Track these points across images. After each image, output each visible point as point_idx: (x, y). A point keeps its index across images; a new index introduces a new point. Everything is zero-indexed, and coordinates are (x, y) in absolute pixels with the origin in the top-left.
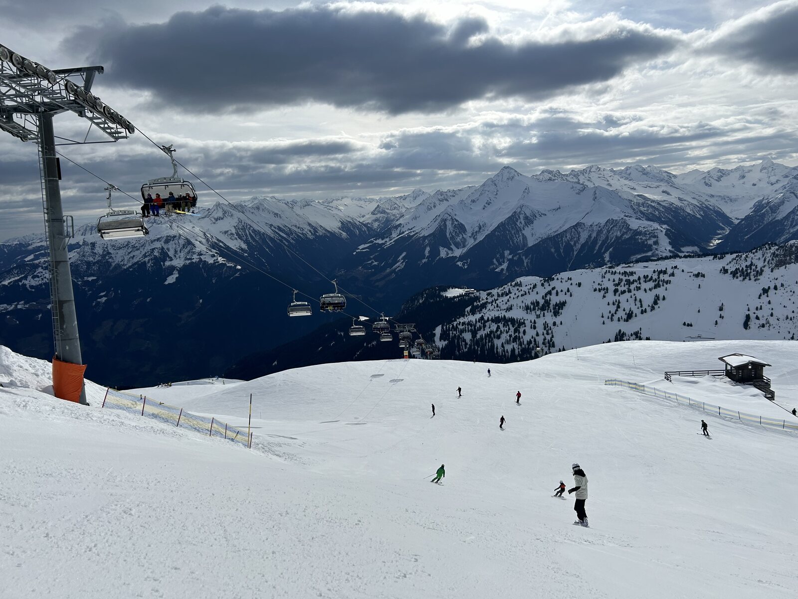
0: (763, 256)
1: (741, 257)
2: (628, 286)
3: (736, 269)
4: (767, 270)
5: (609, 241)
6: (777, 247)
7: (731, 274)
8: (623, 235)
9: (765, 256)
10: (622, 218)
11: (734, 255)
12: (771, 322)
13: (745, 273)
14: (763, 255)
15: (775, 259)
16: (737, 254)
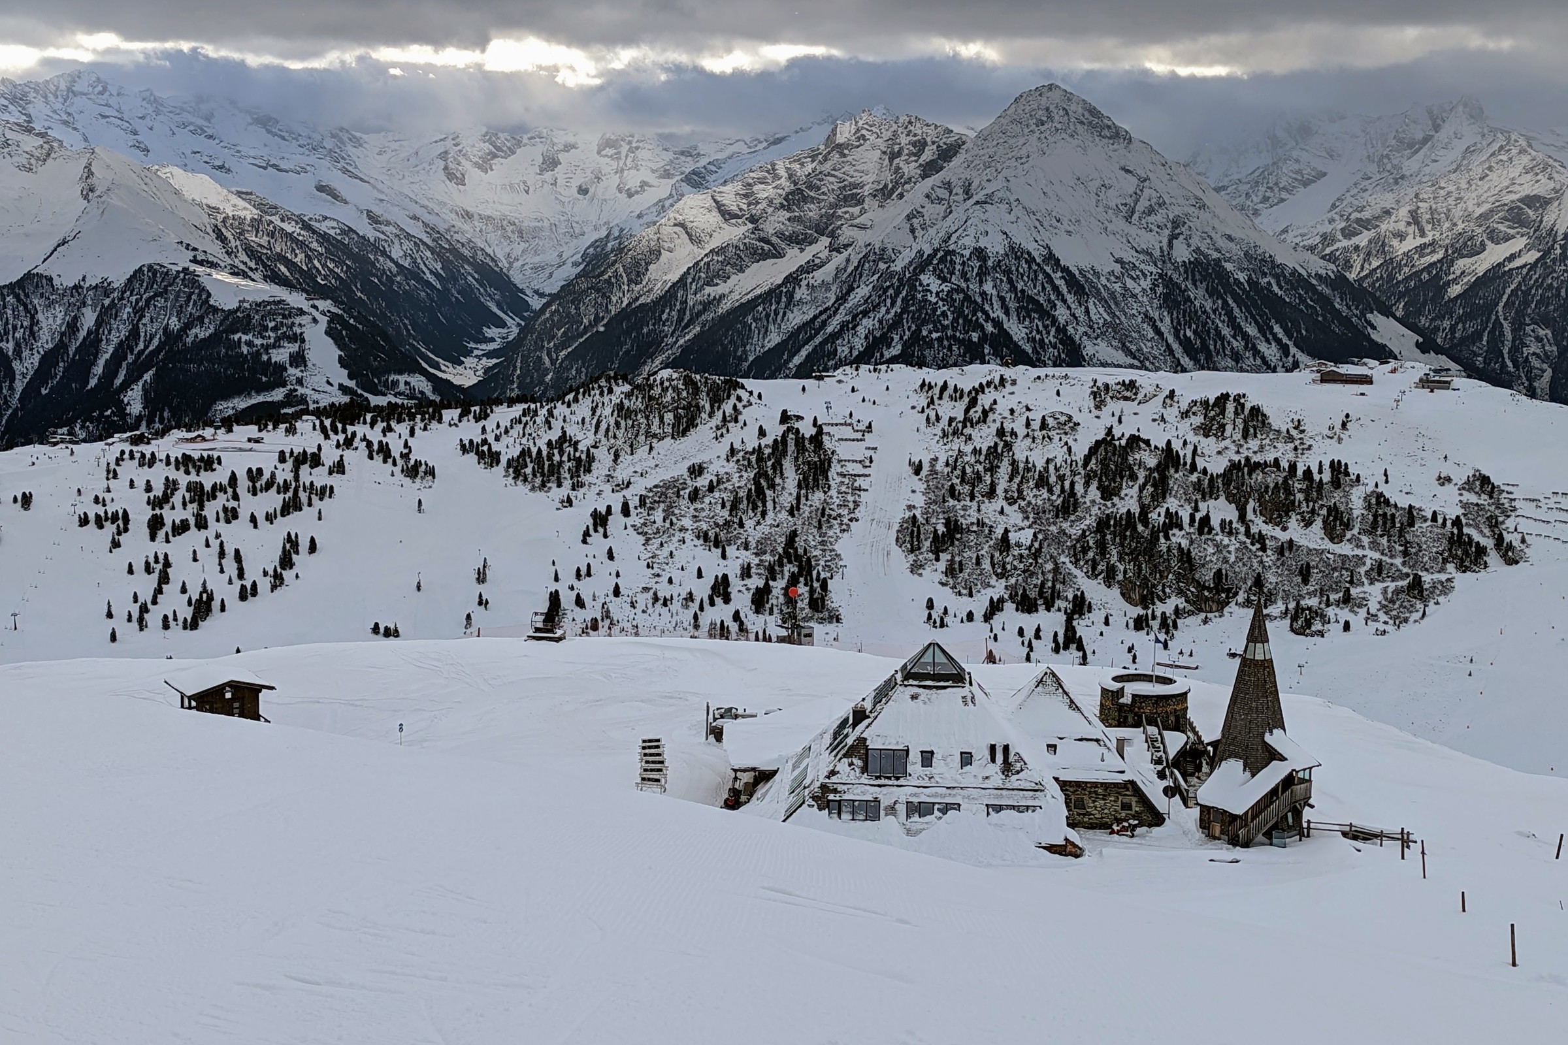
0: (593, 414)
1: (536, 412)
2: (195, 505)
3: (525, 453)
4: (603, 457)
5: (141, 346)
6: (627, 388)
7: (509, 465)
8: (187, 326)
9: (598, 413)
10: (185, 270)
11: (518, 409)
12: (615, 615)
13: (547, 464)
14: (594, 410)
15: (623, 423)
16: (526, 406)
